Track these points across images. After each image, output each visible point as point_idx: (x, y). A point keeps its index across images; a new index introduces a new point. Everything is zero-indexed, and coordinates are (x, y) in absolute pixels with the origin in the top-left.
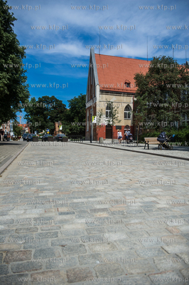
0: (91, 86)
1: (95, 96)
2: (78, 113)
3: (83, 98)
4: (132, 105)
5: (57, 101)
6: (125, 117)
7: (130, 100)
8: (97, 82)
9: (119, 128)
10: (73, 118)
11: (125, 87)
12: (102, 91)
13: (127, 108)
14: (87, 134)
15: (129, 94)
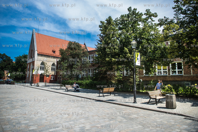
0: (32, 50)
1: (34, 57)
2: (21, 65)
3: (25, 57)
4: (56, 64)
5: (7, 57)
6: (52, 70)
7: (55, 61)
8: (36, 49)
9: (48, 76)
10: (18, 68)
11: (52, 53)
12: (39, 55)
13: (53, 65)
14: (27, 79)
15: (54, 57)
